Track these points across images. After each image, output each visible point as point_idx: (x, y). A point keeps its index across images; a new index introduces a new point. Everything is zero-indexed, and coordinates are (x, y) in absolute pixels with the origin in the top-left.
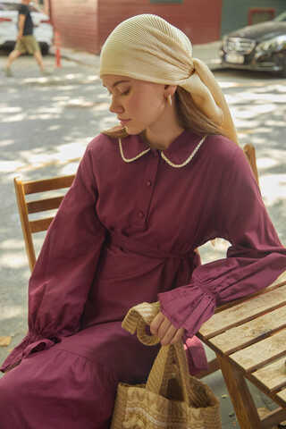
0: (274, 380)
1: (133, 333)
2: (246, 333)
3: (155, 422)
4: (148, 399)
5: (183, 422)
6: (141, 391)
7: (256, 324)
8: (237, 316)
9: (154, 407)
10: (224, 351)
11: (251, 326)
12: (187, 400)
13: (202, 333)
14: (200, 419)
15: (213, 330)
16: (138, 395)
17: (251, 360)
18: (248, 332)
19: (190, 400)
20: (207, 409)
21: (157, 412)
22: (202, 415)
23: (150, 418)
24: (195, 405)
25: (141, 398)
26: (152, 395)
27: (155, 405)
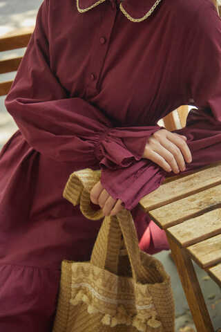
0: (210, 255)
1: (75, 203)
2: (192, 205)
3: (101, 297)
4: (93, 274)
5: (130, 299)
6: (85, 265)
7: (205, 196)
8: (186, 187)
9: (99, 282)
10: (163, 224)
11: (199, 198)
12: (134, 276)
13: (143, 205)
14: (148, 297)
15: (157, 201)
16: (83, 269)
17: (189, 234)
18: (195, 204)
19: (138, 276)
20: (154, 285)
21: (102, 288)
22: (149, 292)
23: (95, 293)
24: (142, 281)
25: (86, 273)
26: (98, 270)
27: (101, 280)
